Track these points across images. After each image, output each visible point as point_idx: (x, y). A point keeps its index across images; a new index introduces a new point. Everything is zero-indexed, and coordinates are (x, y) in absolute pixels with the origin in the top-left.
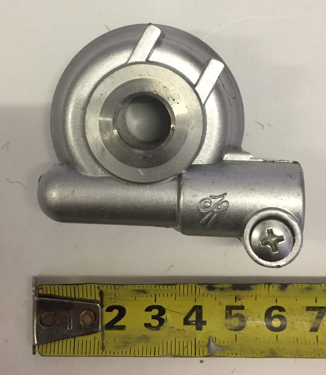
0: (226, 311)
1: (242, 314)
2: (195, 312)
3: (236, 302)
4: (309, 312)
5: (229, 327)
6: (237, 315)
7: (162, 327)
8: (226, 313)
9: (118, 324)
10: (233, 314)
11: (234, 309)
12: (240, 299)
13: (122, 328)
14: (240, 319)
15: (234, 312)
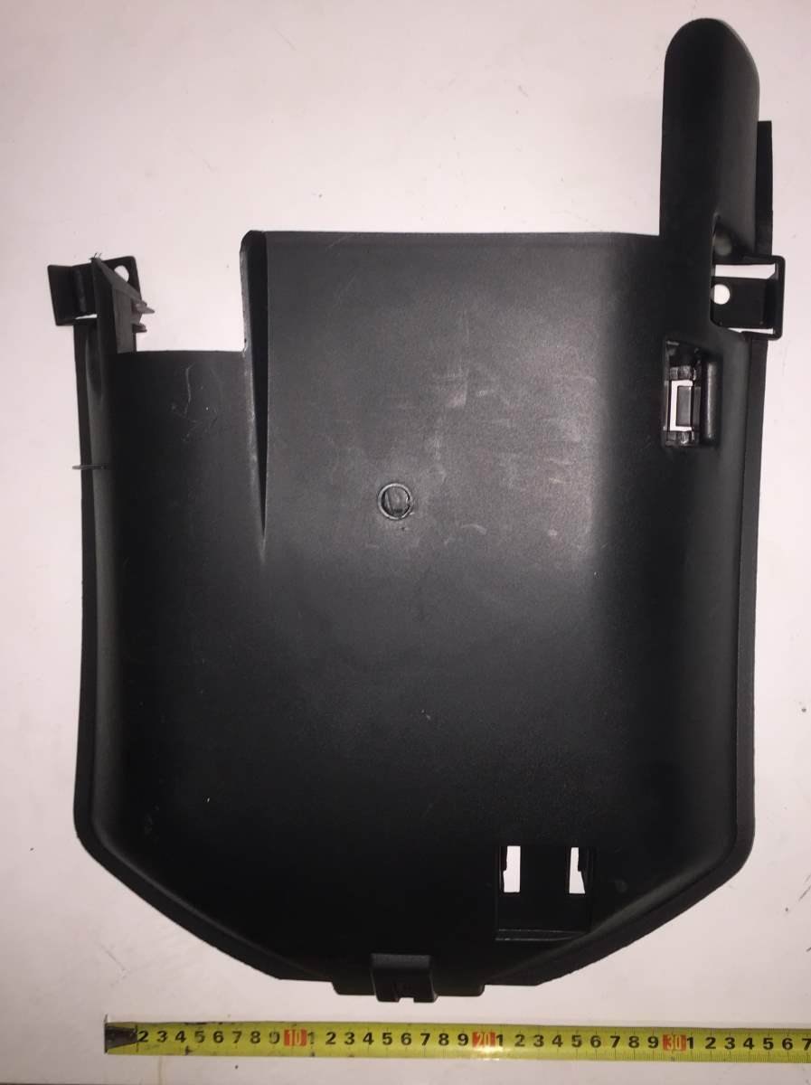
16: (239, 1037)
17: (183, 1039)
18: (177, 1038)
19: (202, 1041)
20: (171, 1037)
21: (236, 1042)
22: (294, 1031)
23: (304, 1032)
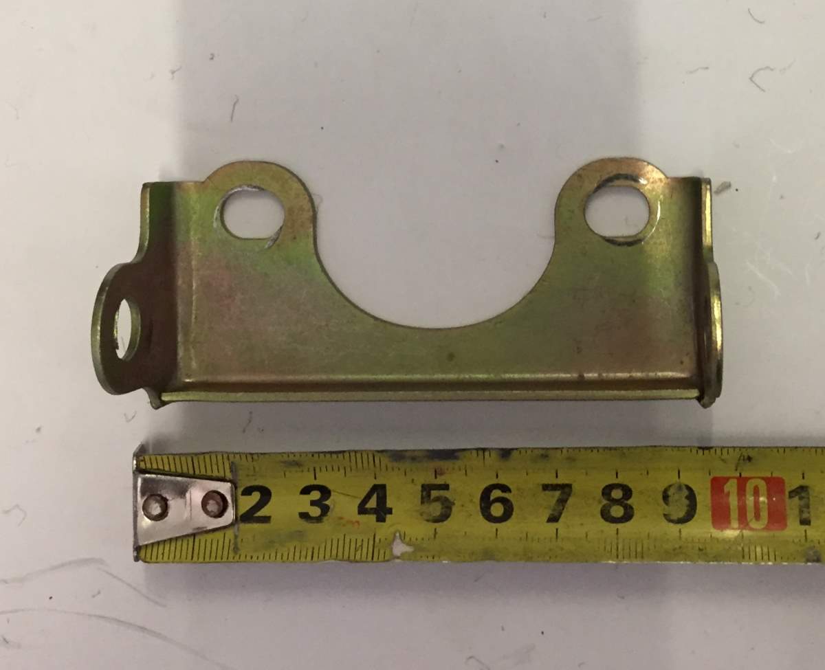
0: (422, 491)
1: (445, 497)
2: (375, 496)
3: (436, 477)
4: (547, 492)
5: (425, 517)
6: (437, 499)
7: (325, 518)
8: (422, 495)
9: (260, 513)
10: (432, 497)
11: (434, 490)
12: (442, 474)
13: (266, 519)
14: (443, 504)
15: (434, 493)
16: (562, 502)
17: (382, 512)
18: (362, 510)
19: (444, 517)
20: (344, 505)
21: (553, 519)
22: (742, 482)
23: (774, 485)
